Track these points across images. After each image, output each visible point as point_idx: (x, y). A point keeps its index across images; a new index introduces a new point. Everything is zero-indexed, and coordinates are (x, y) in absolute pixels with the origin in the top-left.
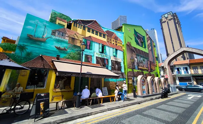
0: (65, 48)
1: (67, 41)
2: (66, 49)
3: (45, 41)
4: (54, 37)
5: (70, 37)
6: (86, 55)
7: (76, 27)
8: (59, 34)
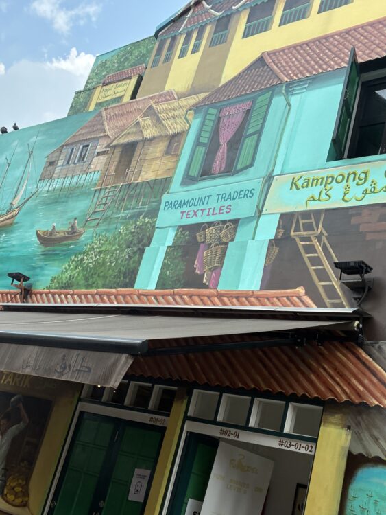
0: (73, 227)
1: (97, 176)
2: (79, 229)
3: (11, 224)
4: (45, 187)
5: (115, 146)
6: (184, 228)
7: (168, 59)
8: (68, 163)
